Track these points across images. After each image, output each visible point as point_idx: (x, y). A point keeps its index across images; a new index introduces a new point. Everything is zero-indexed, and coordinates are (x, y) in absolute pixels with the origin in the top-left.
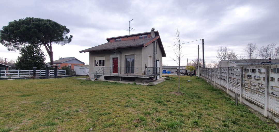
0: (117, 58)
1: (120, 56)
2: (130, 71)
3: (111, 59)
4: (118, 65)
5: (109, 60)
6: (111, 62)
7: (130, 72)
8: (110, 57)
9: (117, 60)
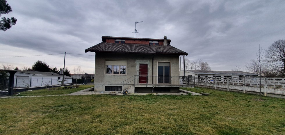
0: (147, 65)
1: (152, 62)
2: (164, 80)
3: (137, 65)
4: (147, 73)
5: (134, 66)
6: (137, 70)
7: (164, 82)
8: (136, 62)
9: (147, 67)
